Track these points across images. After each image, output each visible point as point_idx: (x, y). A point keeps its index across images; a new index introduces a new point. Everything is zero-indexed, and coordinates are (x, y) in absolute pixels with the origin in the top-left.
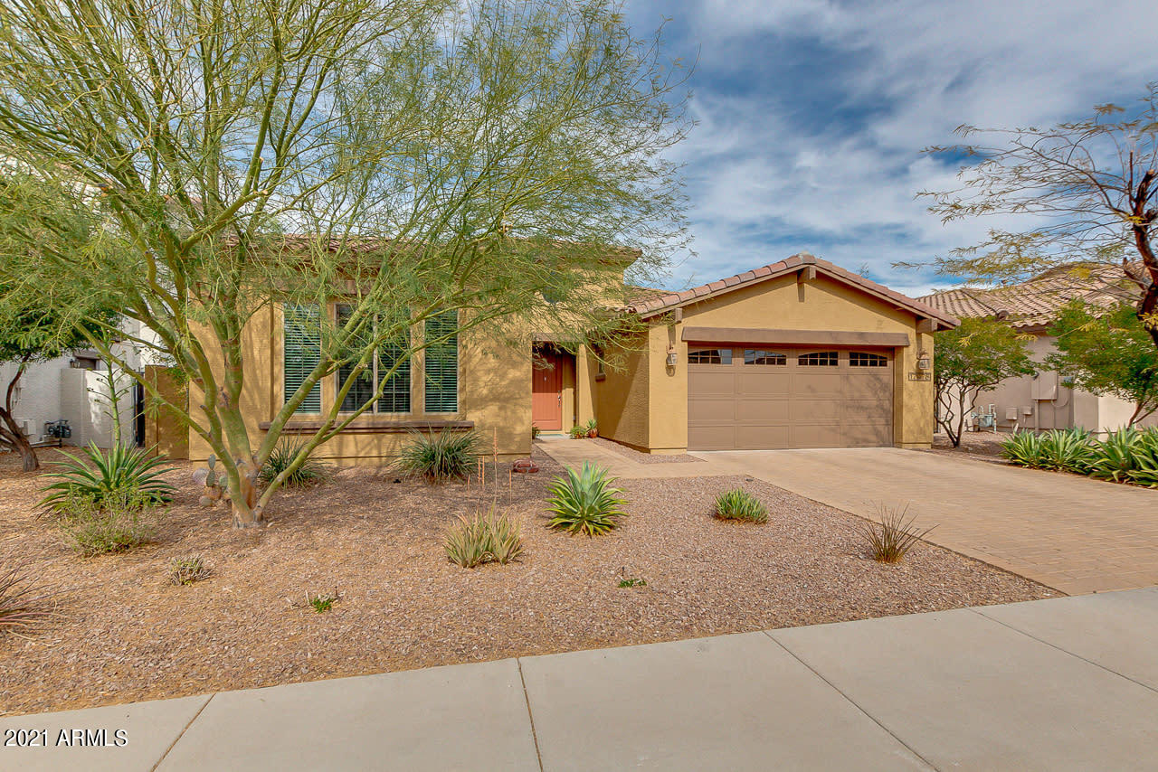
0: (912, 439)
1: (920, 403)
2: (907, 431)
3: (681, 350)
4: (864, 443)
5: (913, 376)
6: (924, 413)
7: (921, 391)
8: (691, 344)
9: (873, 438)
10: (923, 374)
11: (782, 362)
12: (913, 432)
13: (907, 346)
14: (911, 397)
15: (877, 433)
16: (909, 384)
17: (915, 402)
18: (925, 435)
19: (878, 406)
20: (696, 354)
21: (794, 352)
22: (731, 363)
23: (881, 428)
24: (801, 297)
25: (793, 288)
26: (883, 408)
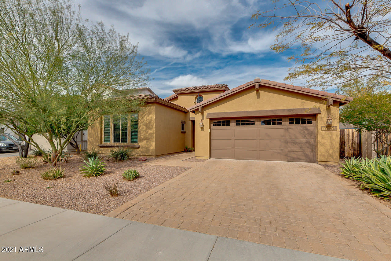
0: (323, 159)
1: (329, 141)
2: (320, 155)
3: (206, 122)
4: (298, 160)
5: (324, 128)
6: (332, 147)
7: (330, 135)
8: (211, 119)
9: (304, 158)
10: (331, 127)
11: (253, 124)
12: (324, 156)
13: (320, 114)
14: (323, 137)
15: (306, 156)
16: (322, 132)
17: (325, 141)
18: (332, 157)
19: (306, 142)
20: (216, 122)
21: (259, 119)
22: (230, 125)
23: (309, 153)
24: (258, 96)
25: (254, 93)
26: (309, 144)
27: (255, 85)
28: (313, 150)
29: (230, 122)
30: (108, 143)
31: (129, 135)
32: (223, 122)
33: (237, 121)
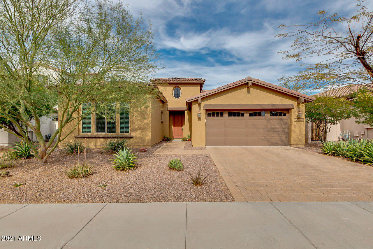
0: (295, 143)
1: (299, 130)
2: (293, 140)
3: (203, 112)
4: (276, 144)
5: (296, 120)
6: (301, 134)
7: (300, 125)
8: (207, 110)
9: (281, 143)
10: (300, 119)
11: (243, 115)
12: (295, 140)
13: (293, 109)
14: (295, 127)
15: (282, 141)
16: (294, 123)
17: (297, 129)
18: (301, 141)
19: (282, 131)
20: (210, 113)
21: (248, 112)
22: (223, 116)
23: (284, 139)
24: (249, 92)
25: (245, 89)
26: (284, 132)
27: (248, 82)
28: (286, 136)
29: (223, 113)
30: (89, 133)
31: (117, 124)
32: (217, 113)
33: (229, 113)
